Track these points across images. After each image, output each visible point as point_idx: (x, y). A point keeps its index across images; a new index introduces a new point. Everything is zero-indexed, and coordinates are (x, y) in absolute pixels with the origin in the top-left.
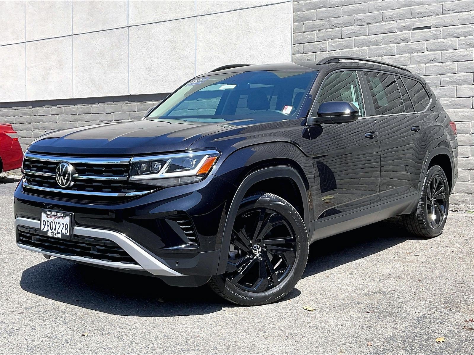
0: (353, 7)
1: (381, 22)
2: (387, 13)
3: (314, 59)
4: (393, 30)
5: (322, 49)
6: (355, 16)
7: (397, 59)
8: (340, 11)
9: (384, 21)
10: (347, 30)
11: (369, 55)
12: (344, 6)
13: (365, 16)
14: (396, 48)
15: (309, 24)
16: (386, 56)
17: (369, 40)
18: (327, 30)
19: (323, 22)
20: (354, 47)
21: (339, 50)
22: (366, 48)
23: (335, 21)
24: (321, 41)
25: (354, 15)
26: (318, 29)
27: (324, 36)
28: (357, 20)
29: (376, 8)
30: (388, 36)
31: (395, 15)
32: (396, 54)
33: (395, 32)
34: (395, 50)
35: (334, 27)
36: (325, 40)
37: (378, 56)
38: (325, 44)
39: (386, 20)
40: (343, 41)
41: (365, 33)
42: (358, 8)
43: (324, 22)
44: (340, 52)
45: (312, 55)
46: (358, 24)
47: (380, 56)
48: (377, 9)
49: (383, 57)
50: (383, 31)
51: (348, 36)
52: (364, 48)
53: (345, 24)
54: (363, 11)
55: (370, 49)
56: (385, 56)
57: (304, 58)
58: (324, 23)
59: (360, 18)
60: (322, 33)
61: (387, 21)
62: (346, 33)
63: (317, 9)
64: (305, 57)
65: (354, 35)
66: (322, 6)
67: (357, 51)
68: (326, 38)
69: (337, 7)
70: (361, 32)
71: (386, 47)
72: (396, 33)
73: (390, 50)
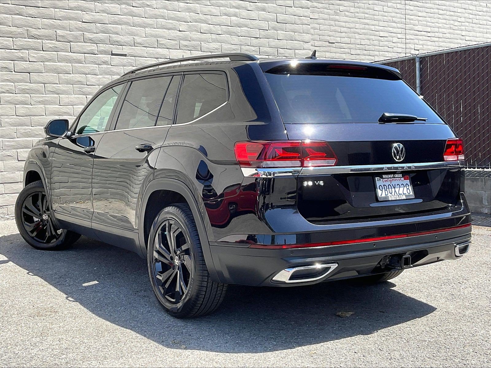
0: (54, 22)
1: (82, 42)
2: (88, 35)
4: (94, 51)
5: (22, 58)
6: (56, 31)
8: (39, 22)
9: (85, 42)
10: (48, 44)
12: (43, 18)
13: (66, 34)
15: (3, 29)
16: (90, 74)
17: (73, 58)
18: (25, 40)
19: (20, 30)
20: (57, 62)
21: (42, 62)
22: (70, 64)
23: (34, 32)
24: (19, 50)
25: (55, 30)
26: (14, 36)
27: (22, 45)
28: (59, 36)
29: (77, 28)
30: (90, 56)
31: (95, 38)
32: (99, 74)
33: (96, 54)
35: (33, 38)
36: (25, 49)
37: (83, 74)
38: (25, 54)
39: (87, 41)
40: (44, 54)
41: (67, 50)
42: (59, 24)
43: (21, 30)
46: (60, 39)
47: (84, 74)
48: (79, 29)
50: (85, 51)
51: (50, 49)
52: (67, 64)
53: (46, 37)
54: (64, 28)
55: (75, 66)
58: (21, 32)
59: (62, 35)
60: (20, 42)
61: (88, 43)
62: (48, 46)
63: (12, 15)
65: (56, 49)
66: (18, 13)
67: (60, 65)
68: (25, 47)
69: (35, 18)
70: (63, 48)
71: (90, 66)
72: (96, 55)
73: (93, 69)
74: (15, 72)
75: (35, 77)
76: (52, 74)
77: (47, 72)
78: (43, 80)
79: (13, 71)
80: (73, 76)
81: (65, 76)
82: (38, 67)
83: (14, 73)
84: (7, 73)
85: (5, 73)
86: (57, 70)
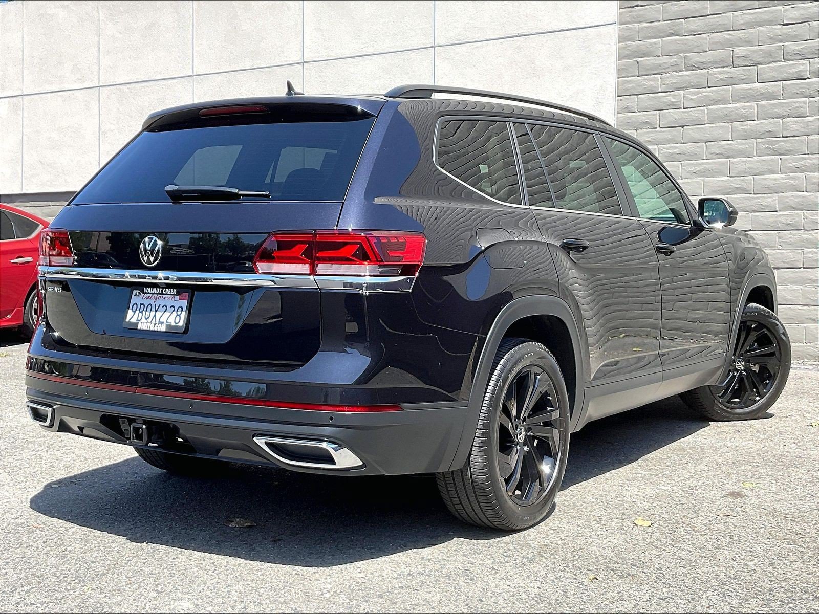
0: (730, 35)
1: (781, 61)
2: (792, 46)
3: (658, 122)
4: (802, 74)
5: (673, 104)
6: (733, 50)
7: (810, 124)
8: (705, 41)
9: (786, 60)
10: (717, 73)
11: (759, 116)
12: (713, 33)
13: (750, 51)
14: (808, 105)
15: (648, 63)
16: (790, 117)
17: (760, 91)
18: (681, 73)
19: (674, 59)
20: (731, 102)
21: (704, 106)
22: (754, 104)
23: (695, 58)
24: (670, 92)
25: (731, 48)
26: (664, 71)
27: (675, 83)
28: (738, 57)
29: (771, 38)
30: (793, 84)
31: (806, 49)
32: (808, 115)
33: (805, 79)
34: (808, 108)
35: (694, 68)
36: (678, 89)
37: (777, 118)
38: (677, 97)
39: (790, 57)
40: (710, 92)
41: (751, 79)
42: (739, 37)
43: (676, 60)
44: (706, 110)
45: (654, 114)
46: (739, 63)
47: (779, 118)
48: (773, 40)
49: (784, 120)
50: (784, 76)
51: (721, 83)
52: (748, 104)
53: (715, 63)
54: (749, 43)
55: (762, 106)
56: (788, 117)
57: (639, 120)
58: (675, 61)
59: (744, 54)
60: (672, 78)
61: (792, 60)
62: (717, 78)
63: (664, 37)
64: (640, 118)
65: (730, 81)
66: (673, 32)
67: (737, 109)
68: (678, 86)
69: (699, 34)
70: (744, 77)
71: (791, 102)
72: (807, 80)
73: (797, 107)
74: (661, 128)
75: (690, 132)
76: (721, 124)
77: (712, 122)
78: (705, 136)
79: (658, 127)
80: (757, 124)
81: (743, 126)
82: (697, 115)
83: (658, 129)
84: (649, 130)
85: (645, 130)
86: (729, 116)
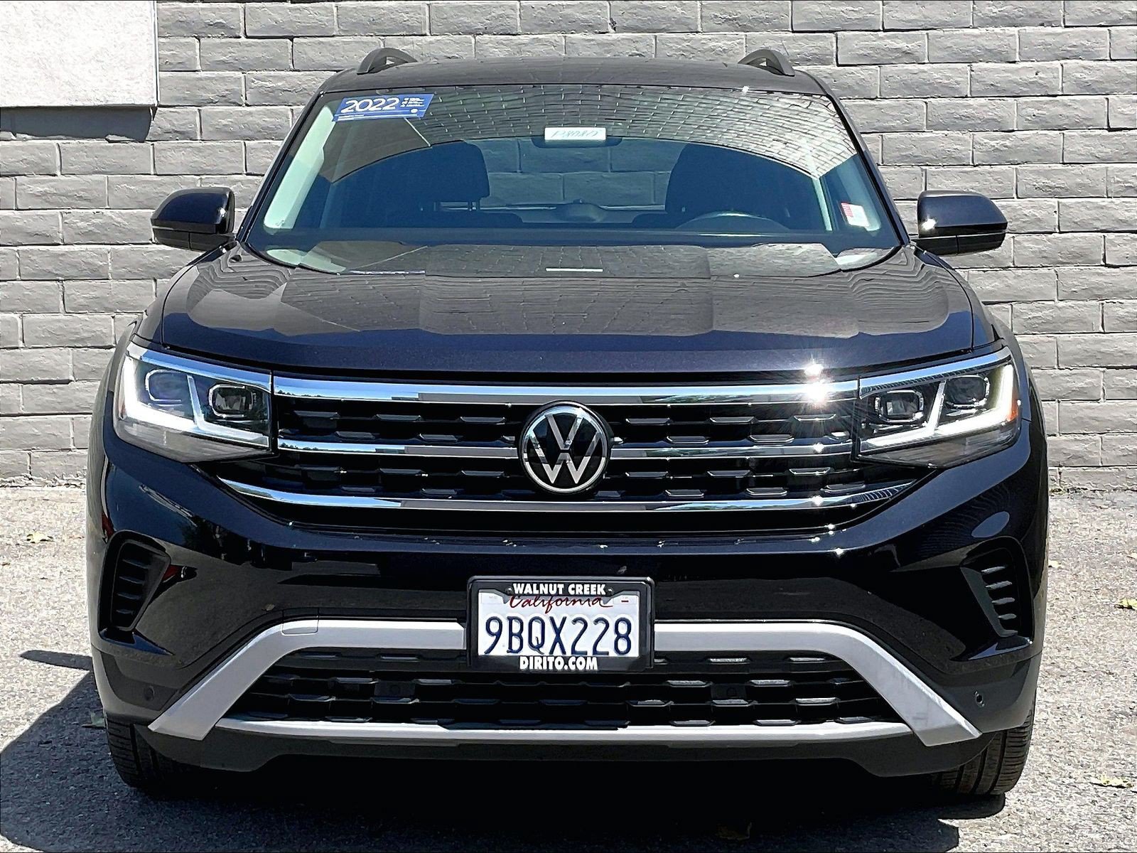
3: (242, 25)
7: (524, 48)
11: (433, 27)
14: (518, 13)
34: (518, 19)
44: (335, 9)
45: (233, 10)
49: (478, 37)
56: (484, 33)
57: (203, 18)
64: (205, 15)
